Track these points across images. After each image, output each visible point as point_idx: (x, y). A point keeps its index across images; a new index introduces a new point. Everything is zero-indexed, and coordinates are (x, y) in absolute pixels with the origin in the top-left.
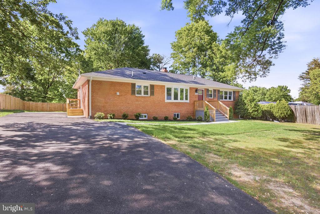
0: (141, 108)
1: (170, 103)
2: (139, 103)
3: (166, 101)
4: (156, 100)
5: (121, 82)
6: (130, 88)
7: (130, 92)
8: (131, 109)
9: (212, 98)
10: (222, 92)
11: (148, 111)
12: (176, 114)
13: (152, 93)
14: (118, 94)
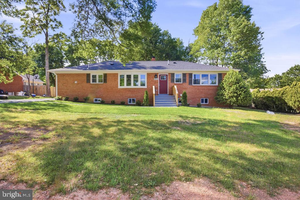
0: (95, 93)
1: (123, 89)
2: (93, 89)
3: (119, 87)
4: (108, 87)
5: (78, 74)
6: (85, 78)
7: (86, 80)
8: (86, 94)
9: (181, 83)
10: (199, 75)
11: (101, 96)
12: (132, 99)
13: (105, 81)
14: (76, 82)
